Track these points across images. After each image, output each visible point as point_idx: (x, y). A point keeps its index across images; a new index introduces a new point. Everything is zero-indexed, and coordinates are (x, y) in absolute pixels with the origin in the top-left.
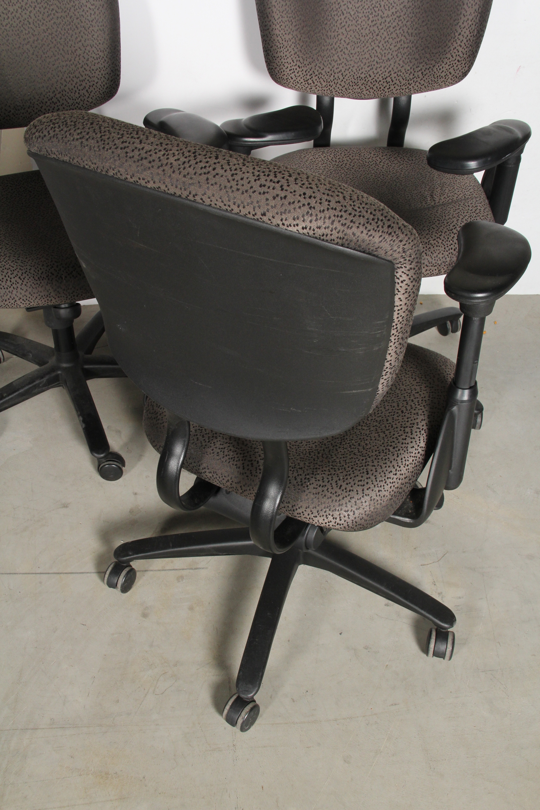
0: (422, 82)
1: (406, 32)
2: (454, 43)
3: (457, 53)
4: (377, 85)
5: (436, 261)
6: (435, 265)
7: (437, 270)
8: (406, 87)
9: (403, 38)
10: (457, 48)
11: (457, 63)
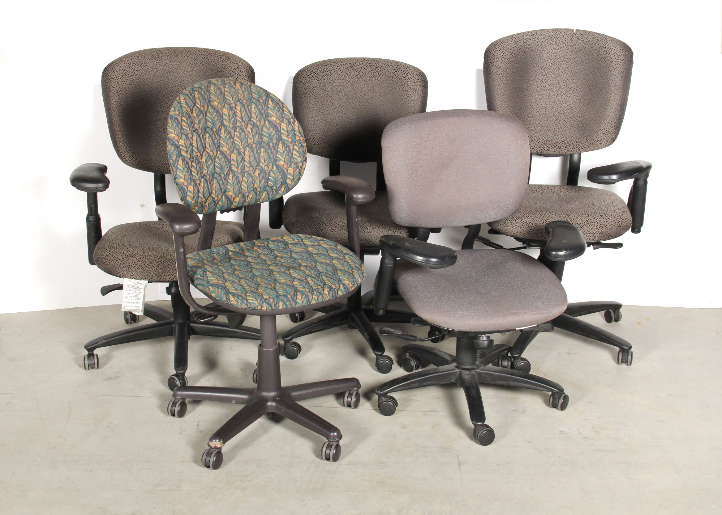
0: (587, 144)
1: (576, 115)
2: (605, 121)
3: (607, 127)
4: (558, 145)
5: (592, 231)
6: (592, 233)
7: (593, 236)
8: (577, 147)
9: (574, 119)
10: (607, 124)
11: (608, 133)
